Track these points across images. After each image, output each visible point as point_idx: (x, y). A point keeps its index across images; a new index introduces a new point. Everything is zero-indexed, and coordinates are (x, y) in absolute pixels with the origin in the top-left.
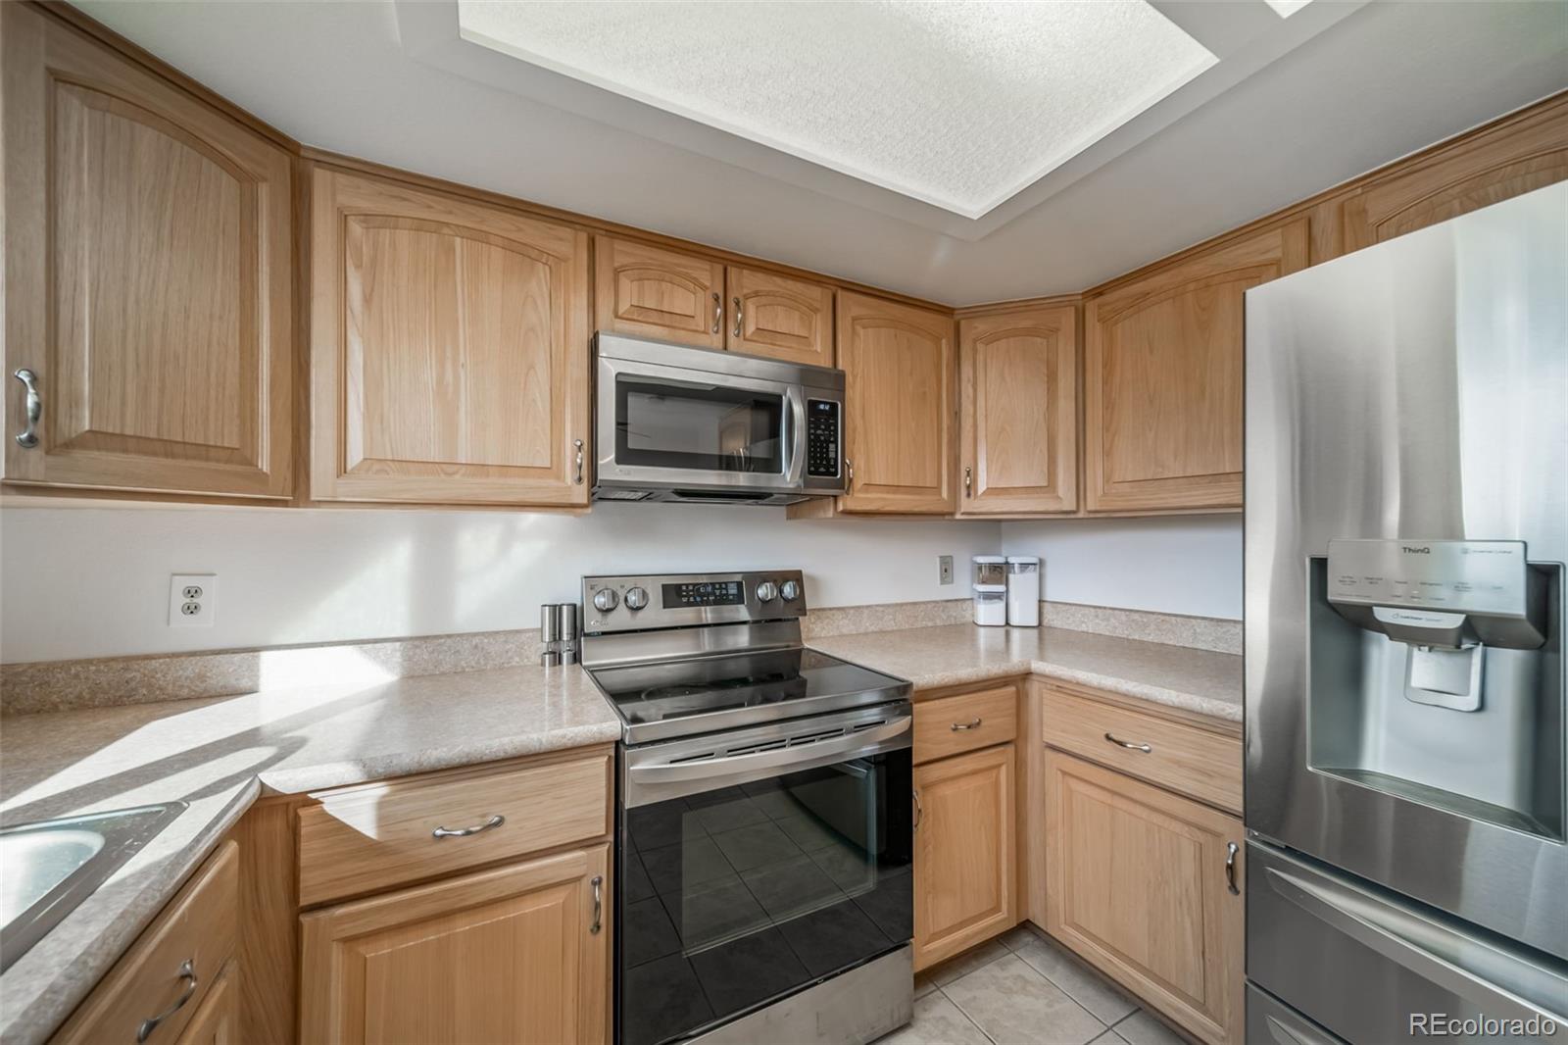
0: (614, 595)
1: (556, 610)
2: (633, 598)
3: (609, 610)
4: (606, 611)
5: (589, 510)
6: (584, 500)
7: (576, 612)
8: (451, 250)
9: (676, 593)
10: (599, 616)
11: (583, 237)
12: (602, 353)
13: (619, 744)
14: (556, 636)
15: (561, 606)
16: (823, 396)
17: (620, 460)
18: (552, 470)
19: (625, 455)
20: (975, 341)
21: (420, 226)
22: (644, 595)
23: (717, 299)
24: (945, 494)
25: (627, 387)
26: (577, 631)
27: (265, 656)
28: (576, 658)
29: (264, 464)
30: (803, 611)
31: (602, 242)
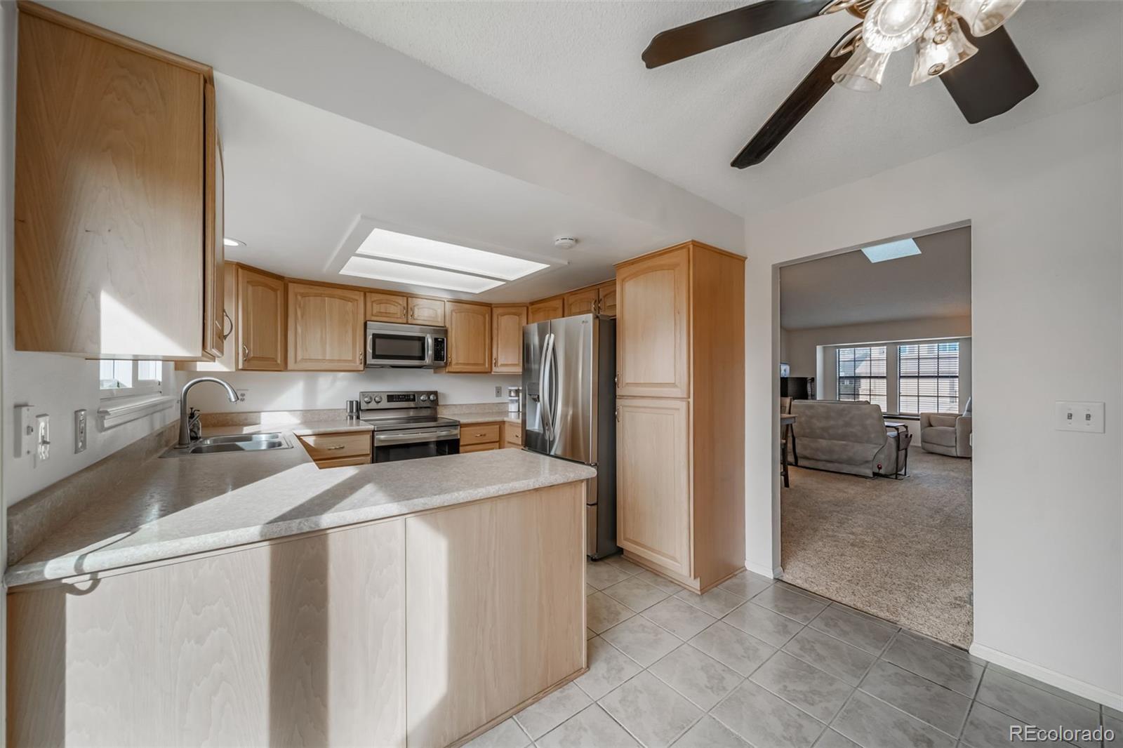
0: (371, 398)
1: (351, 403)
2: (377, 399)
3: (369, 402)
4: (368, 403)
5: (363, 372)
6: (362, 369)
7: (358, 404)
8: (325, 301)
9: (391, 398)
10: (365, 404)
11: (362, 293)
12: (368, 327)
13: (373, 431)
14: (351, 411)
15: (353, 402)
16: (440, 336)
17: (373, 358)
18: (353, 361)
19: (375, 356)
20: (498, 315)
21: (316, 295)
22: (381, 398)
23: (404, 308)
24: (487, 366)
25: (375, 336)
26: (359, 409)
27: (262, 413)
28: (358, 418)
29: (279, 362)
30: (438, 405)
31: (367, 294)
